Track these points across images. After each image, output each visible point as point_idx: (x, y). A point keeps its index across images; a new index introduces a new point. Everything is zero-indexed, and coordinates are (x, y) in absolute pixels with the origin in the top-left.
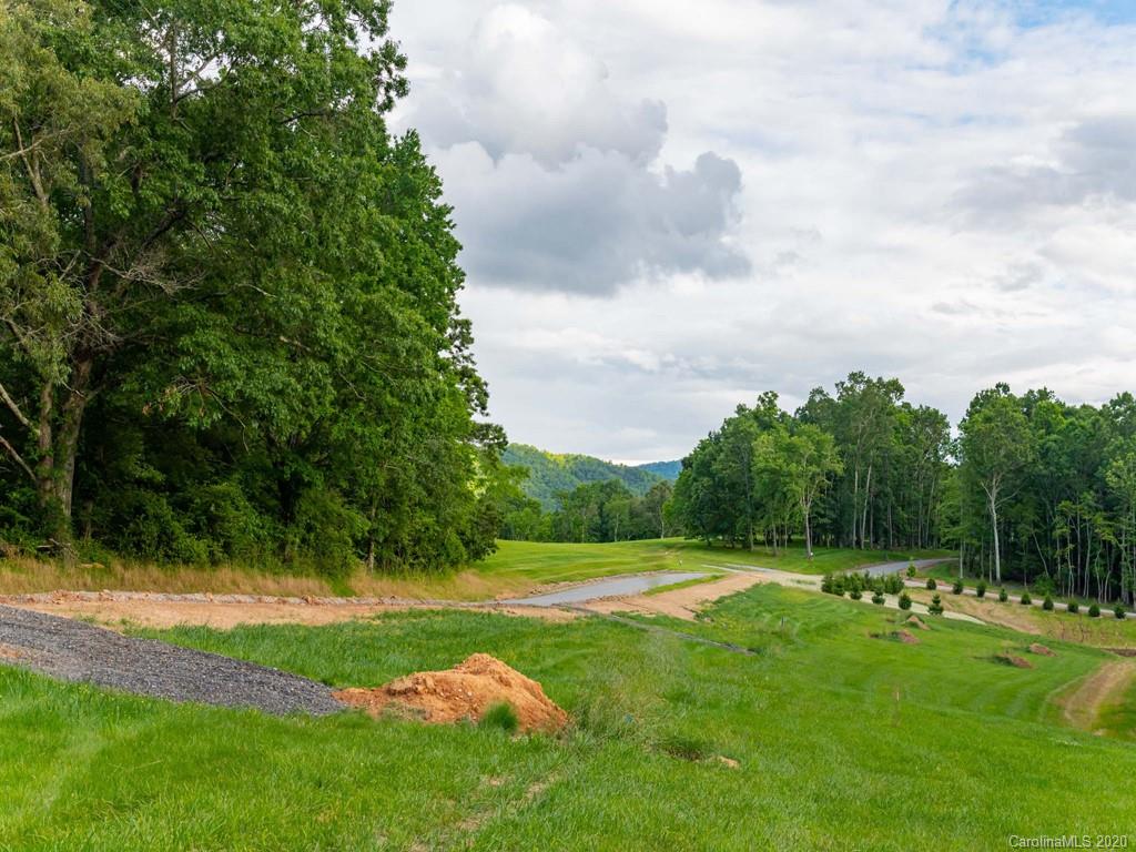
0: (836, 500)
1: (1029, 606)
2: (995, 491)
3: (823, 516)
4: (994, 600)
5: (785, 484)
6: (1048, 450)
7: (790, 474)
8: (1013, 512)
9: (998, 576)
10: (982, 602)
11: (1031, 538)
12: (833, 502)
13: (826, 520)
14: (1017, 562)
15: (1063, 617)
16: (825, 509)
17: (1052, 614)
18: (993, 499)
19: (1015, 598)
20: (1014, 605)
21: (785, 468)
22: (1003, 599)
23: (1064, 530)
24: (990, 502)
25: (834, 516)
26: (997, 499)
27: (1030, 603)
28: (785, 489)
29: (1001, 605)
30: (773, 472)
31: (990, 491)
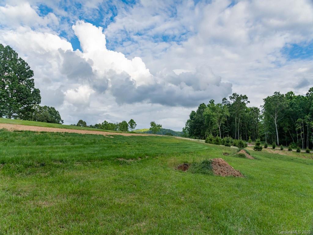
0: (230, 126)
1: (291, 151)
2: (276, 118)
3: (227, 130)
4: (278, 149)
5: (211, 118)
6: (292, 103)
7: (213, 116)
8: (281, 124)
9: (278, 143)
10: (274, 150)
11: (288, 131)
12: (229, 127)
13: (227, 132)
14: (283, 139)
15: (304, 154)
16: (227, 129)
17: (300, 154)
18: (275, 120)
19: (286, 149)
20: (286, 151)
21: (211, 114)
22: (282, 149)
23: (300, 127)
24: (274, 121)
25: (230, 131)
26: (277, 120)
27: (291, 150)
28: (211, 120)
29: (281, 151)
30: (208, 115)
31: (274, 118)
